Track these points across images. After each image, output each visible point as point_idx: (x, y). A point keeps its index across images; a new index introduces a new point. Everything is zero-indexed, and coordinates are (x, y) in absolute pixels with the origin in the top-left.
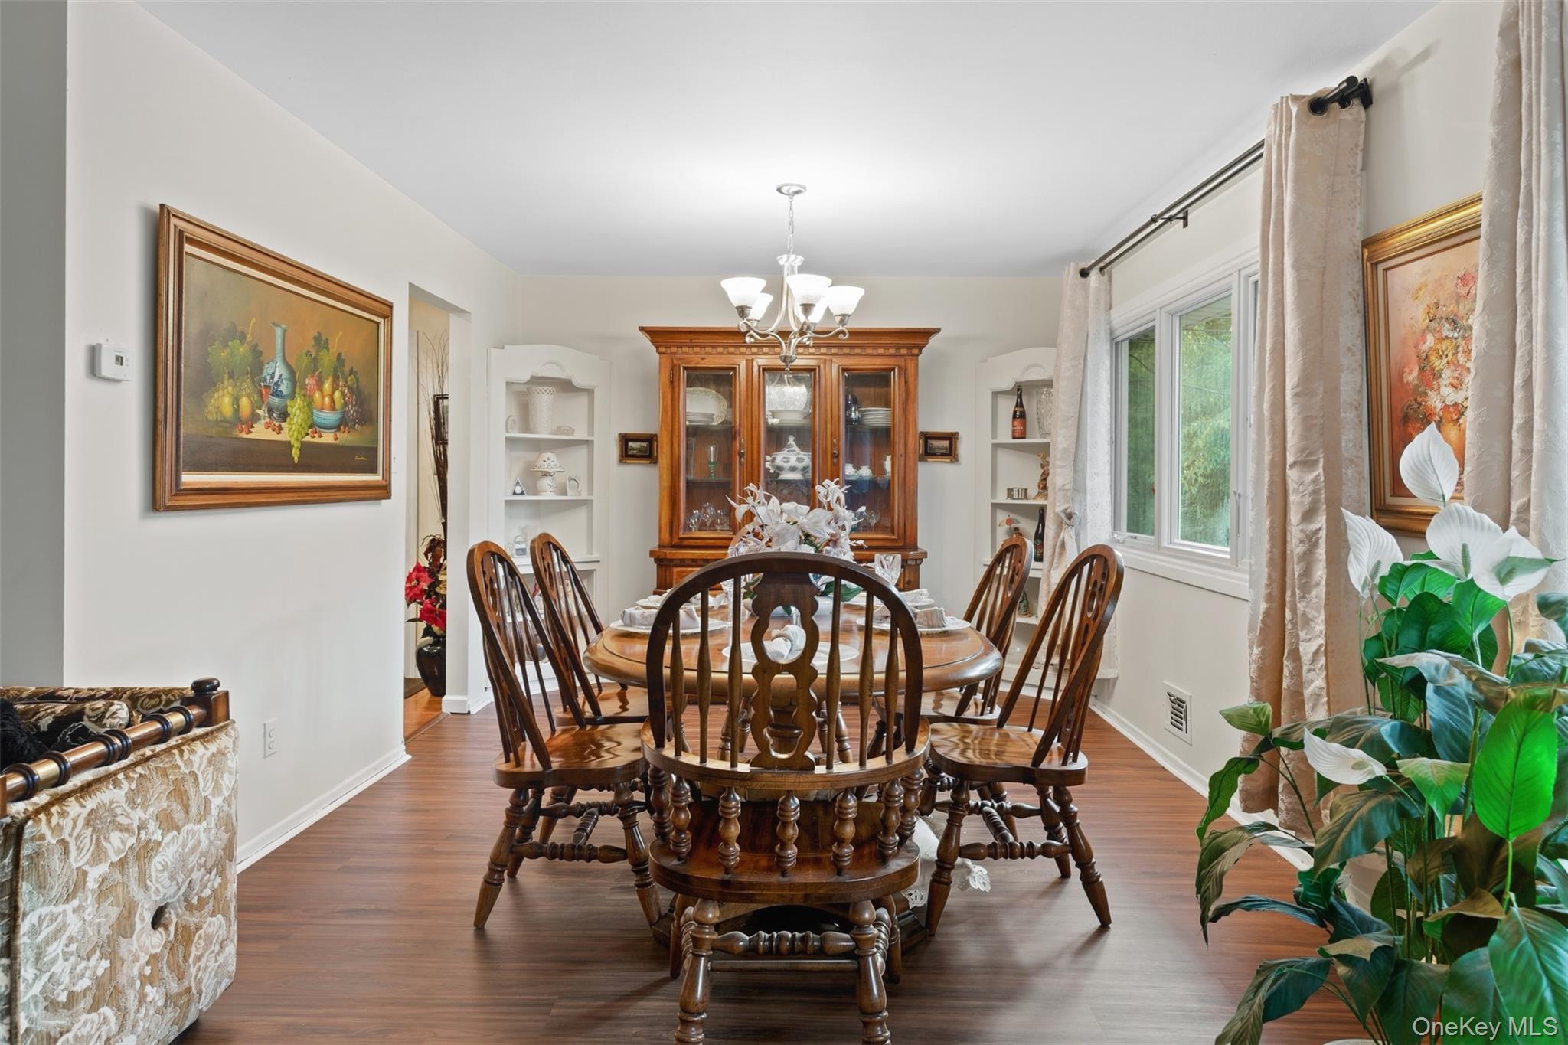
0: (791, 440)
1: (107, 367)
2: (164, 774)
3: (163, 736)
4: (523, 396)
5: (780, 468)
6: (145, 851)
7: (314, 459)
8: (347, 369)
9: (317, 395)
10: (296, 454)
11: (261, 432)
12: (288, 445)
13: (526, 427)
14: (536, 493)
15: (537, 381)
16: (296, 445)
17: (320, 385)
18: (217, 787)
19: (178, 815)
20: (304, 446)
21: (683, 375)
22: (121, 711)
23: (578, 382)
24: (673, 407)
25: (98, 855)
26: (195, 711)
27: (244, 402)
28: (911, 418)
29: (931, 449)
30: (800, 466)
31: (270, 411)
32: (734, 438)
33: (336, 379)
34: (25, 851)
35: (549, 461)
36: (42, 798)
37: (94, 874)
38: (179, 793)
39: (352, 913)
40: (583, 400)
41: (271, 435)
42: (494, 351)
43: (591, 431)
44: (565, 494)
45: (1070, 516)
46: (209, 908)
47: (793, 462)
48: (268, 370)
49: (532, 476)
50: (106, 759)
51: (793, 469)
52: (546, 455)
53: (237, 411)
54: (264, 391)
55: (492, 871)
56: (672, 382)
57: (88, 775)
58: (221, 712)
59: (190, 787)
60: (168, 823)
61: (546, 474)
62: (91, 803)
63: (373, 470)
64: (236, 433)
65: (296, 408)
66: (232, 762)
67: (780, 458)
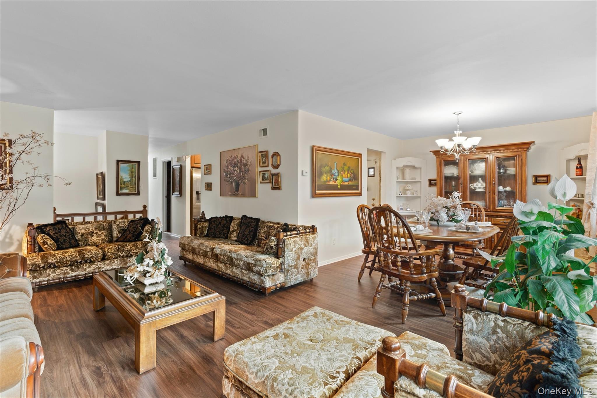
0: (480, 179)
1: (304, 174)
2: (305, 238)
3: (306, 232)
4: (402, 170)
5: (475, 188)
6: (302, 249)
7: (343, 188)
8: (351, 169)
9: (344, 175)
10: (339, 187)
11: (332, 183)
12: (338, 185)
13: (403, 178)
14: (406, 194)
15: (405, 166)
16: (339, 185)
17: (344, 173)
18: (314, 242)
19: (307, 245)
20: (341, 185)
21: (443, 163)
22: (302, 228)
23: (416, 166)
24: (440, 172)
25: (295, 247)
26: (311, 230)
27: (328, 177)
28: (524, 171)
29: (538, 180)
30: (482, 187)
31: (334, 179)
32: (459, 179)
33: (348, 171)
34: (286, 243)
35: (409, 186)
36: (288, 237)
37: (294, 249)
38: (307, 241)
39: (341, 273)
40: (419, 170)
41: (334, 183)
42: (393, 160)
43: (421, 179)
44: (414, 195)
45: (592, 204)
46: (312, 261)
47: (480, 185)
48: (333, 171)
49: (405, 190)
50: (297, 234)
51: (479, 188)
52: (408, 185)
53: (327, 179)
54: (332, 175)
55: (361, 270)
56: (440, 165)
57: (294, 236)
58: (315, 231)
59: (309, 241)
60: (305, 245)
61: (408, 190)
62: (294, 239)
63: (358, 190)
64: (327, 183)
65: (339, 178)
66: (317, 239)
67: (475, 185)
